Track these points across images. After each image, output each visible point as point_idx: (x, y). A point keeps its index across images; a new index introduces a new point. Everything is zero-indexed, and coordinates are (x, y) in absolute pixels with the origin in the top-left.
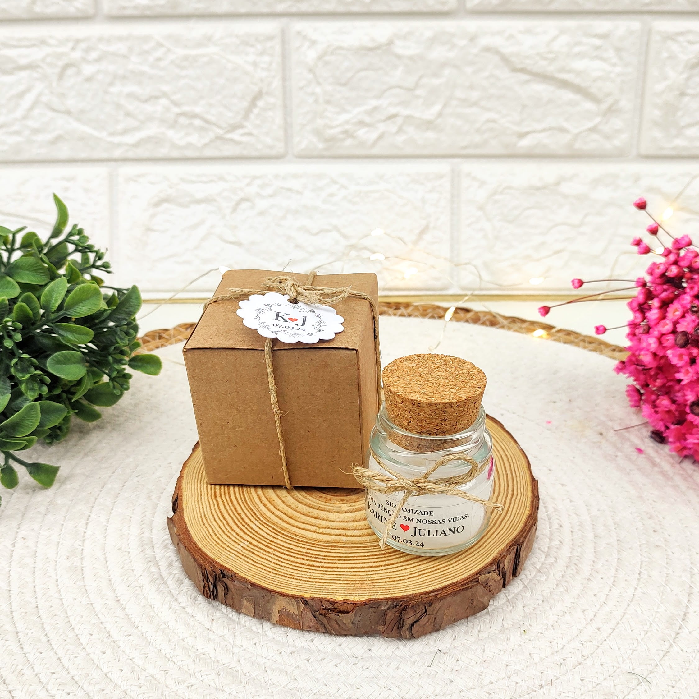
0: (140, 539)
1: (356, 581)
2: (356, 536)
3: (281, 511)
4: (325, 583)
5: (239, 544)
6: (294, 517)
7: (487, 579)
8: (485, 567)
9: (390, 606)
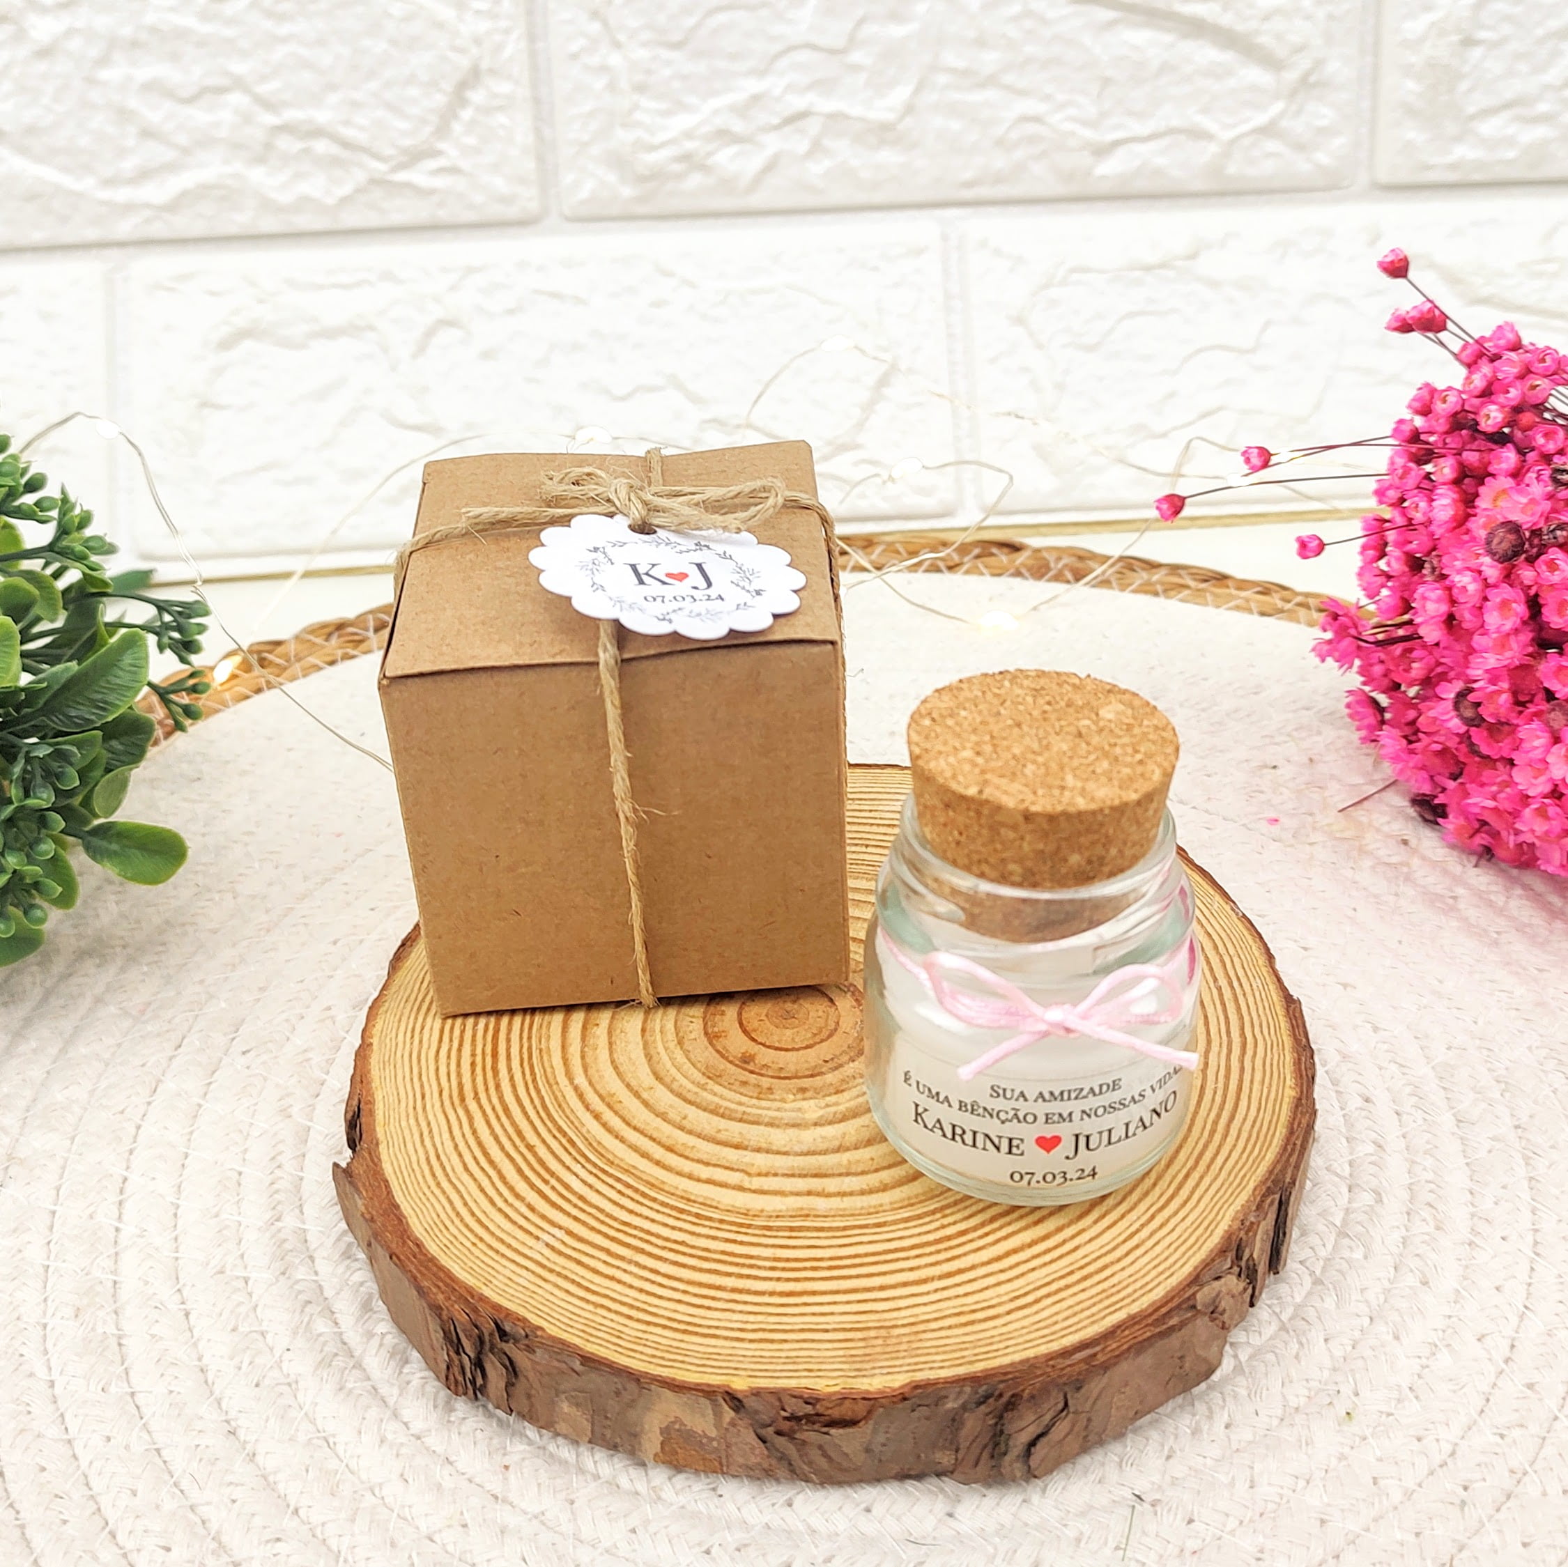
0: (273, 1237)
1: (869, 1329)
2: (851, 1194)
3: (642, 1132)
4: (785, 1341)
5: (538, 1238)
6: (679, 1148)
7: (1215, 1295)
8: (1207, 1264)
9: (970, 1397)
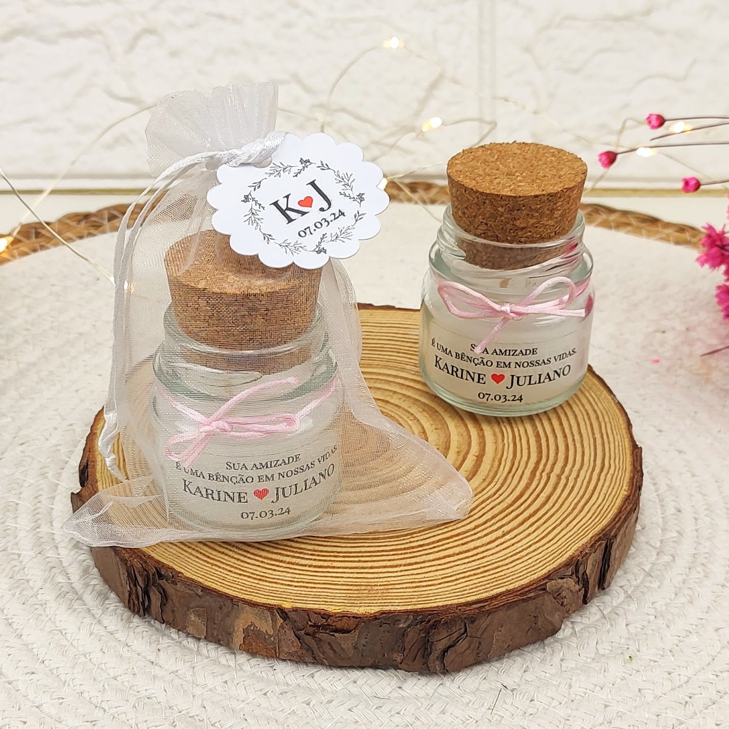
0: (34, 535)
1: (362, 585)
4: (315, 588)
7: (558, 586)
8: (556, 570)
9: (412, 622)
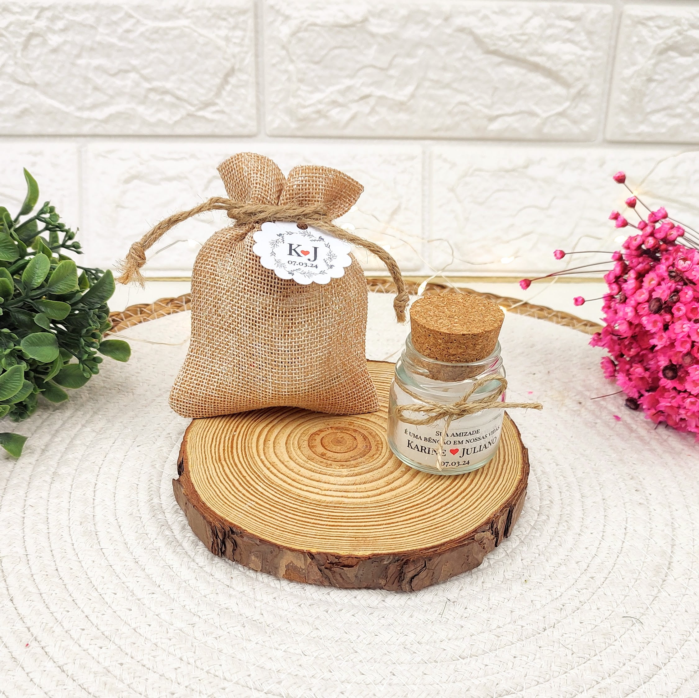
1: (360, 537)
2: (357, 498)
3: (284, 475)
4: (330, 539)
5: (246, 504)
6: (297, 480)
7: (482, 537)
8: (480, 527)
9: (392, 560)
